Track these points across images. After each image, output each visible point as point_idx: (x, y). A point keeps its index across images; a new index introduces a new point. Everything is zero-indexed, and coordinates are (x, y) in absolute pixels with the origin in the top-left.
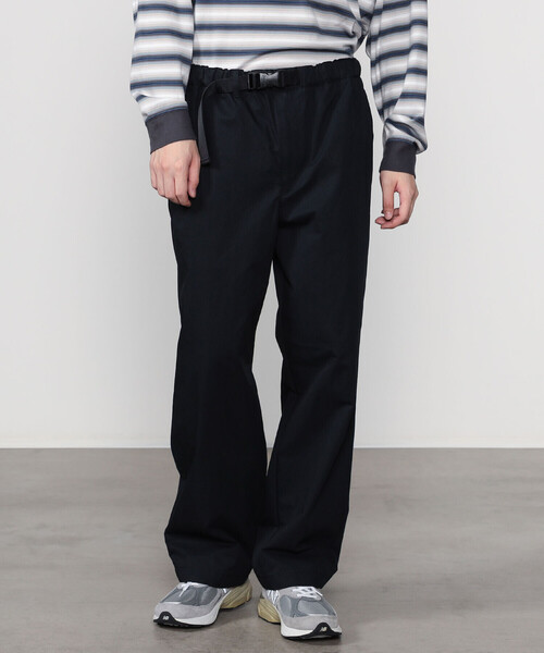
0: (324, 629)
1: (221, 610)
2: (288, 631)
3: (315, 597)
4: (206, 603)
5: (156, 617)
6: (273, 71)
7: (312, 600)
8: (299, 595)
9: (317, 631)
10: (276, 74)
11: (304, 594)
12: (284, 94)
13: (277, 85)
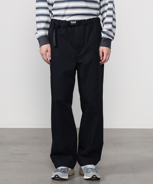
0: (95, 177)
2: (85, 177)
3: (93, 168)
6: (74, 21)
7: (92, 169)
8: (89, 167)
9: (93, 177)
10: (75, 22)
11: (90, 167)
12: (78, 27)
13: (76, 25)
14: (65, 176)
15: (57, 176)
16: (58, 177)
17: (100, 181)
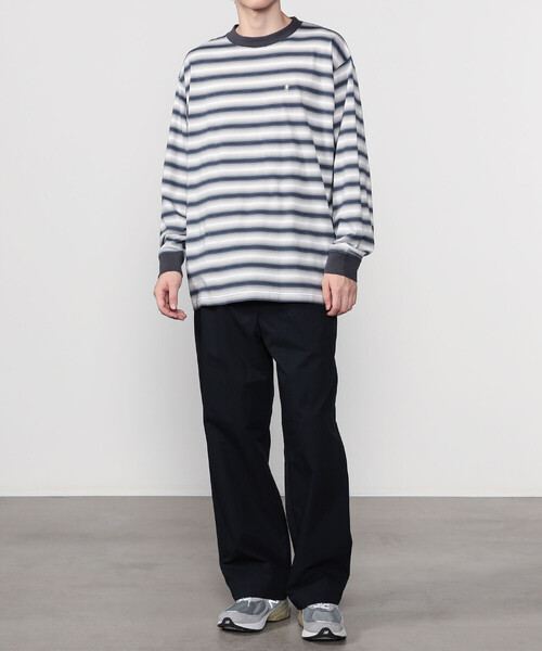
0: (326, 633)
1: (267, 622)
2: (306, 634)
3: (328, 608)
4: (258, 614)
5: (220, 622)
7: (325, 611)
9: (321, 634)
14: (250, 622)
15: (228, 622)
16: (232, 624)
17: (344, 644)
